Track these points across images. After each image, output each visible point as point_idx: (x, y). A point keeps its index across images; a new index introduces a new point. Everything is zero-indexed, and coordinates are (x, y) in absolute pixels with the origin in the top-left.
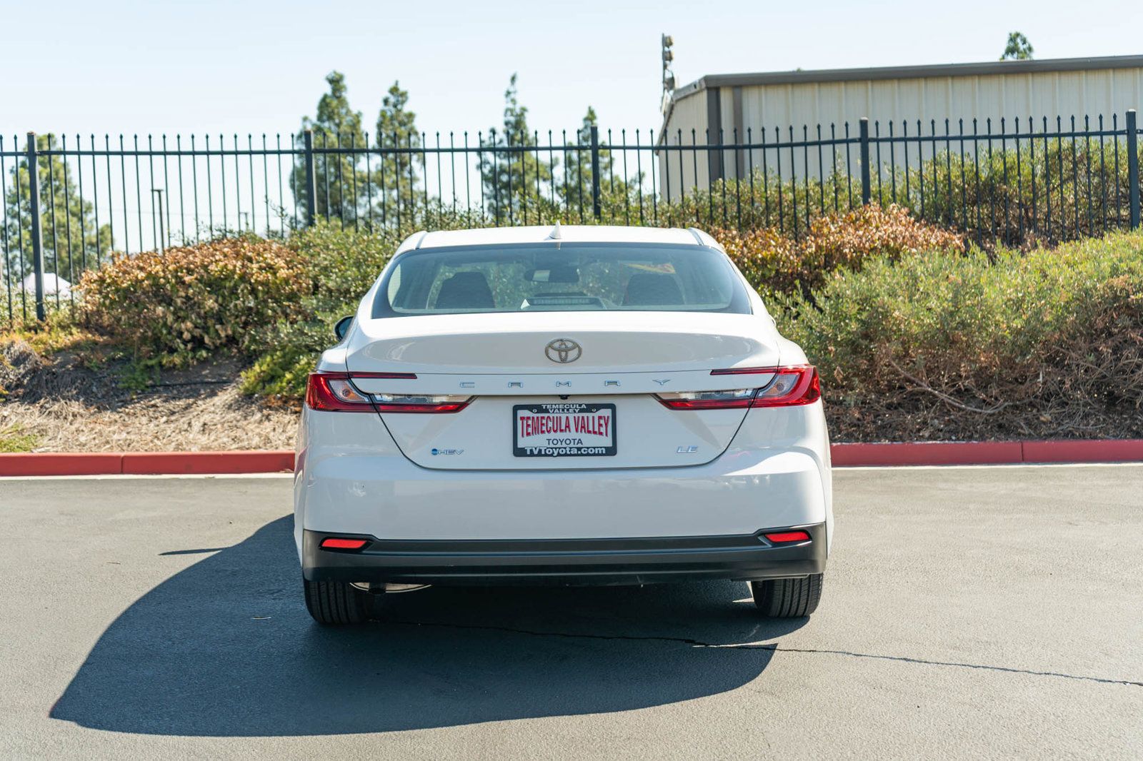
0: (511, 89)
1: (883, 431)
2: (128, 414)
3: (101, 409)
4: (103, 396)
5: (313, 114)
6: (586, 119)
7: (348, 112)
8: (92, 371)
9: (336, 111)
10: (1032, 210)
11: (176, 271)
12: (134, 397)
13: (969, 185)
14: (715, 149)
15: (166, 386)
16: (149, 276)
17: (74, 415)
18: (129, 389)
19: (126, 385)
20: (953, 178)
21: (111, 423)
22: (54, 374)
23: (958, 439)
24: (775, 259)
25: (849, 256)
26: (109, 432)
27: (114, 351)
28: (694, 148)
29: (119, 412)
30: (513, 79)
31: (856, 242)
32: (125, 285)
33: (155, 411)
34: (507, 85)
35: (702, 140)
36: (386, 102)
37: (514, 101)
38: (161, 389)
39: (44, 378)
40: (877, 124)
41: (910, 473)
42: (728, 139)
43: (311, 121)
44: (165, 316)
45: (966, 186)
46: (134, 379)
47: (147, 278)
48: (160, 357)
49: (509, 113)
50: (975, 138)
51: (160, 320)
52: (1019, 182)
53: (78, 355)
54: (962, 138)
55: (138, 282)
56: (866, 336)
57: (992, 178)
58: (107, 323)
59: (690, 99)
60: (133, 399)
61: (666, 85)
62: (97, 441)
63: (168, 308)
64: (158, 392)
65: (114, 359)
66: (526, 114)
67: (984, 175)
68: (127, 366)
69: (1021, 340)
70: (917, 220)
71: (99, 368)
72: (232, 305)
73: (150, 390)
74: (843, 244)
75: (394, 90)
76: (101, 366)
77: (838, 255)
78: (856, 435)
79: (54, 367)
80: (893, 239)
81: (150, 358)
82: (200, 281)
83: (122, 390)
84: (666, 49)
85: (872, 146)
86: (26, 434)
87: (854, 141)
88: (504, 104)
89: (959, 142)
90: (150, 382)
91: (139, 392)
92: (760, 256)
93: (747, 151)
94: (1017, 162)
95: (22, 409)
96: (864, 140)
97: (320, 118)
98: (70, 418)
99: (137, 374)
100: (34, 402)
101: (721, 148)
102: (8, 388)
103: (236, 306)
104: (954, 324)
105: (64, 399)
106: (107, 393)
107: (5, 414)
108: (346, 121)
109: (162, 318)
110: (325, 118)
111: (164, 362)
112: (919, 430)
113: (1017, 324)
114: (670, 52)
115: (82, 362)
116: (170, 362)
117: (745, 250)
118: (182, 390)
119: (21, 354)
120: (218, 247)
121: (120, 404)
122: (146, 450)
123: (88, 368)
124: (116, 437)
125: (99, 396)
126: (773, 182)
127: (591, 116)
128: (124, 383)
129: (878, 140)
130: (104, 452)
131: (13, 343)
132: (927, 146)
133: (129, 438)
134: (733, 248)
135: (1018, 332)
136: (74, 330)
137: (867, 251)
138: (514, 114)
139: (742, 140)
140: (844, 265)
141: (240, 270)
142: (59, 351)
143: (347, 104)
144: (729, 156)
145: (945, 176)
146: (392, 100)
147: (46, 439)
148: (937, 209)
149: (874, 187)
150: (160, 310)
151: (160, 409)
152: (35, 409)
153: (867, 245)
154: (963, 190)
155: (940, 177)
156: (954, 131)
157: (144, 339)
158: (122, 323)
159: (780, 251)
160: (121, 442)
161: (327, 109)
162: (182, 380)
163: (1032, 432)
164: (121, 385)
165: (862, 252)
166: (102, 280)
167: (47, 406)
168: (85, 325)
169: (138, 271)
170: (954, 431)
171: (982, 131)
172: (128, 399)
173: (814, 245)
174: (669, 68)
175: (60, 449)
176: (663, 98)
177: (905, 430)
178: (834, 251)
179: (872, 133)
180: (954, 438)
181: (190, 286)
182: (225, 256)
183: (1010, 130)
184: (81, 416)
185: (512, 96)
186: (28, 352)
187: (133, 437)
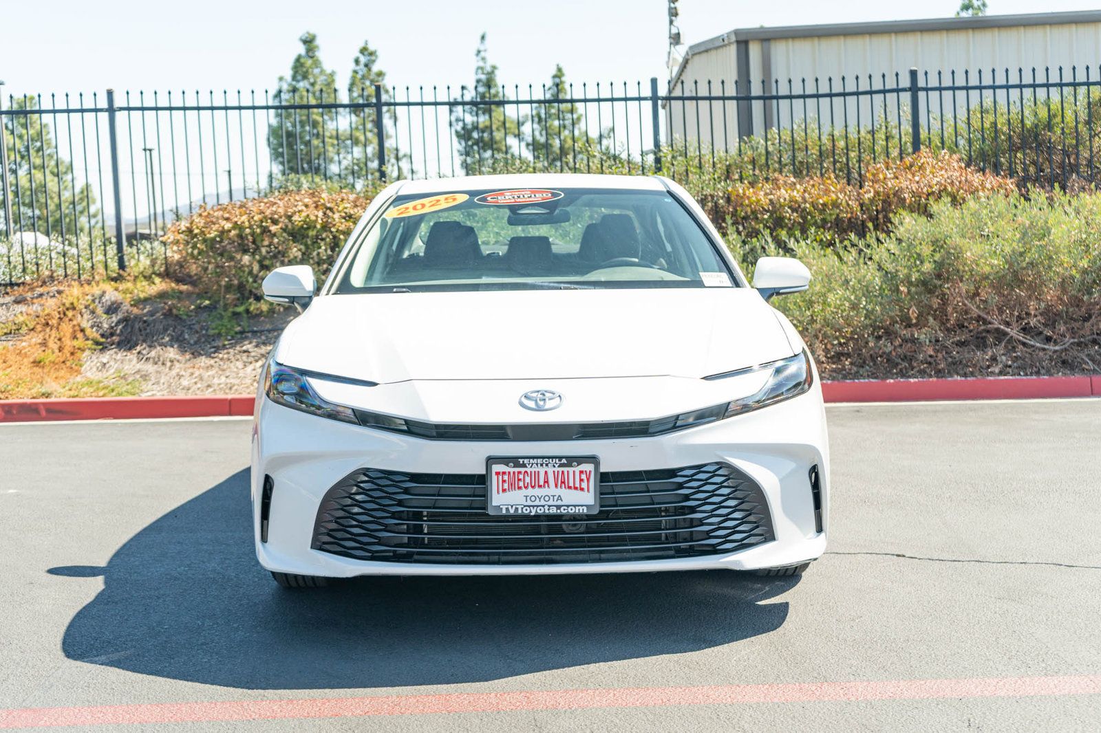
0: (482, 48)
1: (956, 366)
2: (222, 359)
3: (195, 354)
4: (196, 343)
5: (288, 74)
6: (555, 77)
7: (322, 72)
8: (180, 319)
9: (310, 70)
10: (1074, 156)
11: (262, 222)
12: (226, 343)
13: (1014, 132)
14: (744, 99)
15: (254, 332)
16: (236, 225)
17: (172, 361)
18: (219, 335)
19: (216, 331)
20: (999, 126)
21: (208, 367)
22: (145, 322)
23: (1026, 375)
24: (836, 205)
25: (908, 201)
26: (209, 376)
27: (200, 299)
28: (724, 98)
29: (213, 358)
30: (483, 38)
31: (914, 187)
32: (212, 235)
33: (248, 356)
34: (477, 44)
35: (731, 91)
36: (357, 61)
37: (483, 59)
38: (249, 335)
39: (137, 327)
40: (926, 73)
41: (996, 406)
42: (756, 90)
43: (286, 81)
44: (251, 266)
45: (1012, 133)
46: (222, 325)
47: (234, 228)
48: (247, 304)
49: (480, 71)
50: (1021, 86)
51: (246, 269)
52: (1063, 129)
53: (165, 303)
54: (1007, 87)
55: (223, 232)
56: (939, 276)
57: (1036, 126)
58: (194, 272)
59: (713, 53)
60: (224, 345)
61: (672, 41)
62: (199, 385)
63: (254, 257)
64: (246, 338)
65: (200, 308)
66: (497, 72)
67: (1028, 123)
68: (214, 313)
69: (1089, 279)
70: (968, 165)
71: (187, 315)
72: (315, 253)
73: (239, 336)
74: (901, 190)
75: (364, 50)
76: (190, 314)
77: (895, 200)
78: (928, 371)
79: (145, 315)
80: (949, 184)
81: (236, 306)
82: (284, 230)
83: (213, 336)
84: (672, 5)
85: (922, 95)
86: (130, 379)
87: (904, 90)
88: (475, 62)
89: (1005, 90)
90: (238, 329)
91: (229, 338)
92: (821, 201)
93: (775, 102)
94: (1060, 110)
95: (119, 356)
96: (914, 89)
97: (294, 78)
98: (169, 364)
99: (225, 321)
100: (130, 349)
101: (749, 98)
102: (102, 336)
103: (318, 254)
104: (1024, 265)
105: (160, 345)
106: (199, 339)
107: (105, 361)
108: (321, 80)
109: (248, 266)
110: (299, 78)
111: (252, 308)
112: (989, 367)
113: (1084, 263)
114: (675, 8)
115: (170, 310)
116: (257, 309)
117: (806, 195)
118: (270, 335)
119: (113, 303)
120: (297, 198)
121: (213, 350)
122: (249, 393)
123: (177, 316)
124: (216, 381)
125: (192, 342)
126: (826, 129)
127: (559, 74)
128: (213, 329)
129: (927, 89)
130: (208, 394)
131: (104, 292)
132: (974, 94)
133: (228, 381)
134: (795, 193)
135: (1084, 272)
136: (157, 280)
137: (925, 196)
138: (485, 72)
139: (770, 91)
140: (904, 208)
141: (322, 219)
142: (146, 300)
143: (320, 63)
144: (757, 106)
145: (992, 123)
146: (363, 59)
147: (150, 383)
148: (983, 155)
149: (923, 134)
150: (246, 259)
151: (253, 354)
152: (132, 356)
153: (925, 190)
154: (1010, 137)
155: (987, 125)
156: (1000, 80)
157: (229, 287)
158: (209, 271)
159: (841, 196)
160: (222, 386)
161: (300, 69)
162: (268, 326)
163: (1096, 368)
164: (211, 332)
165: (920, 197)
166: (190, 231)
167: (144, 352)
168: (167, 275)
169: (225, 222)
170: (1022, 366)
171: (1028, 79)
172: (220, 344)
173: (872, 190)
174: (675, 23)
175: (165, 392)
176: (669, 53)
177: (975, 366)
178: (892, 196)
179: (921, 83)
180: (1022, 373)
181: (274, 235)
182: (307, 206)
183: (1054, 78)
184: (178, 361)
185: (482, 54)
186: (120, 301)
187: (233, 381)
